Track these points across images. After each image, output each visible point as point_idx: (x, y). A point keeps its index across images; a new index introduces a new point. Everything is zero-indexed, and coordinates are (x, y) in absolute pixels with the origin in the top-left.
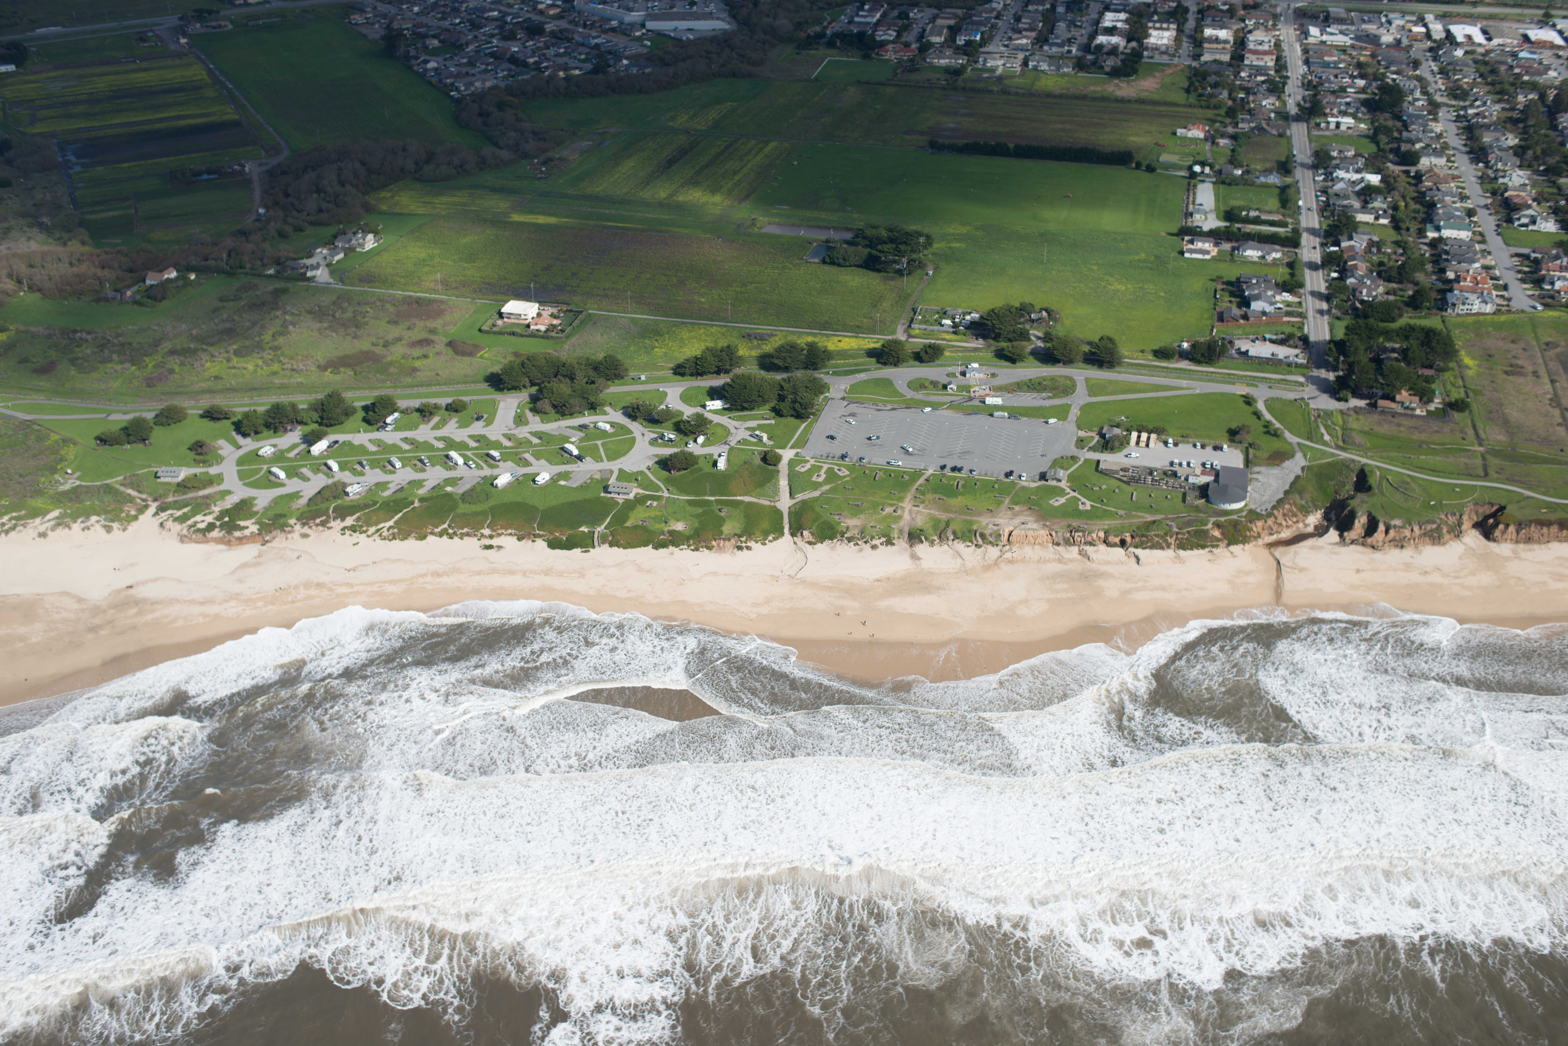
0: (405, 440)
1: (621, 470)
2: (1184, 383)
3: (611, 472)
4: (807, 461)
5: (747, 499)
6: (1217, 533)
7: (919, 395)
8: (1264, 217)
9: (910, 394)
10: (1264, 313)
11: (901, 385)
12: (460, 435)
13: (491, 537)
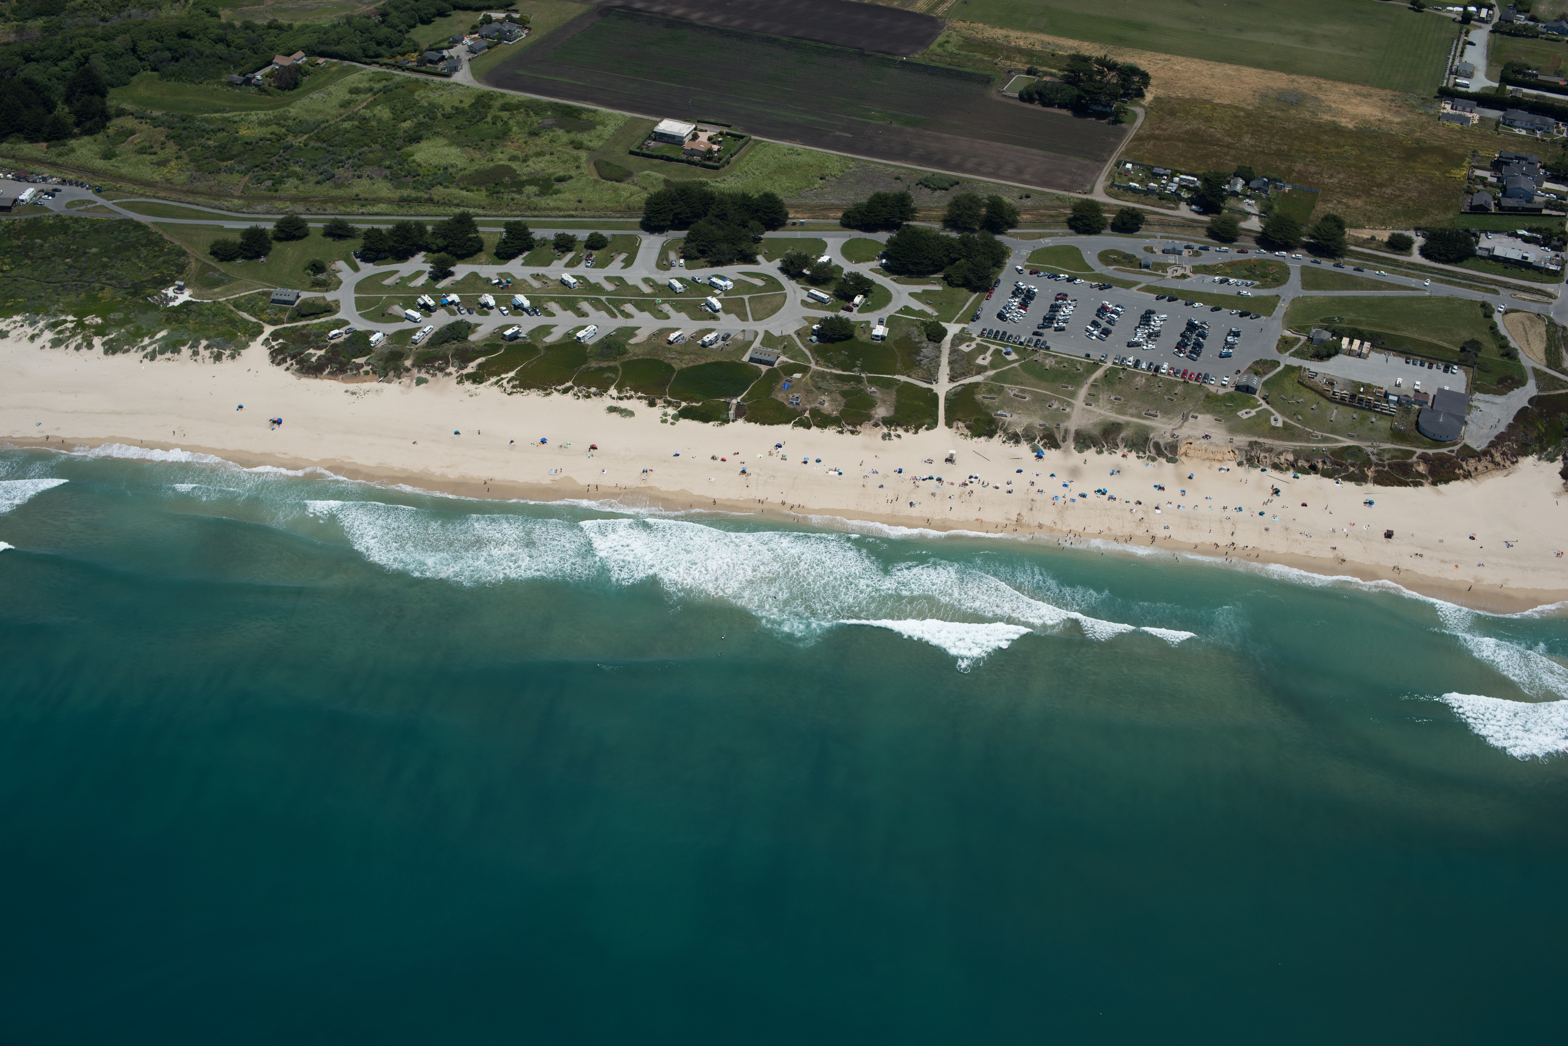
0: (536, 277)
1: (766, 332)
2: (1413, 282)
3: (756, 334)
4: (974, 339)
5: (903, 378)
6: (1422, 468)
7: (1110, 271)
8: (1546, 80)
9: (1100, 268)
11: (1090, 257)
12: (596, 276)
13: (620, 399)
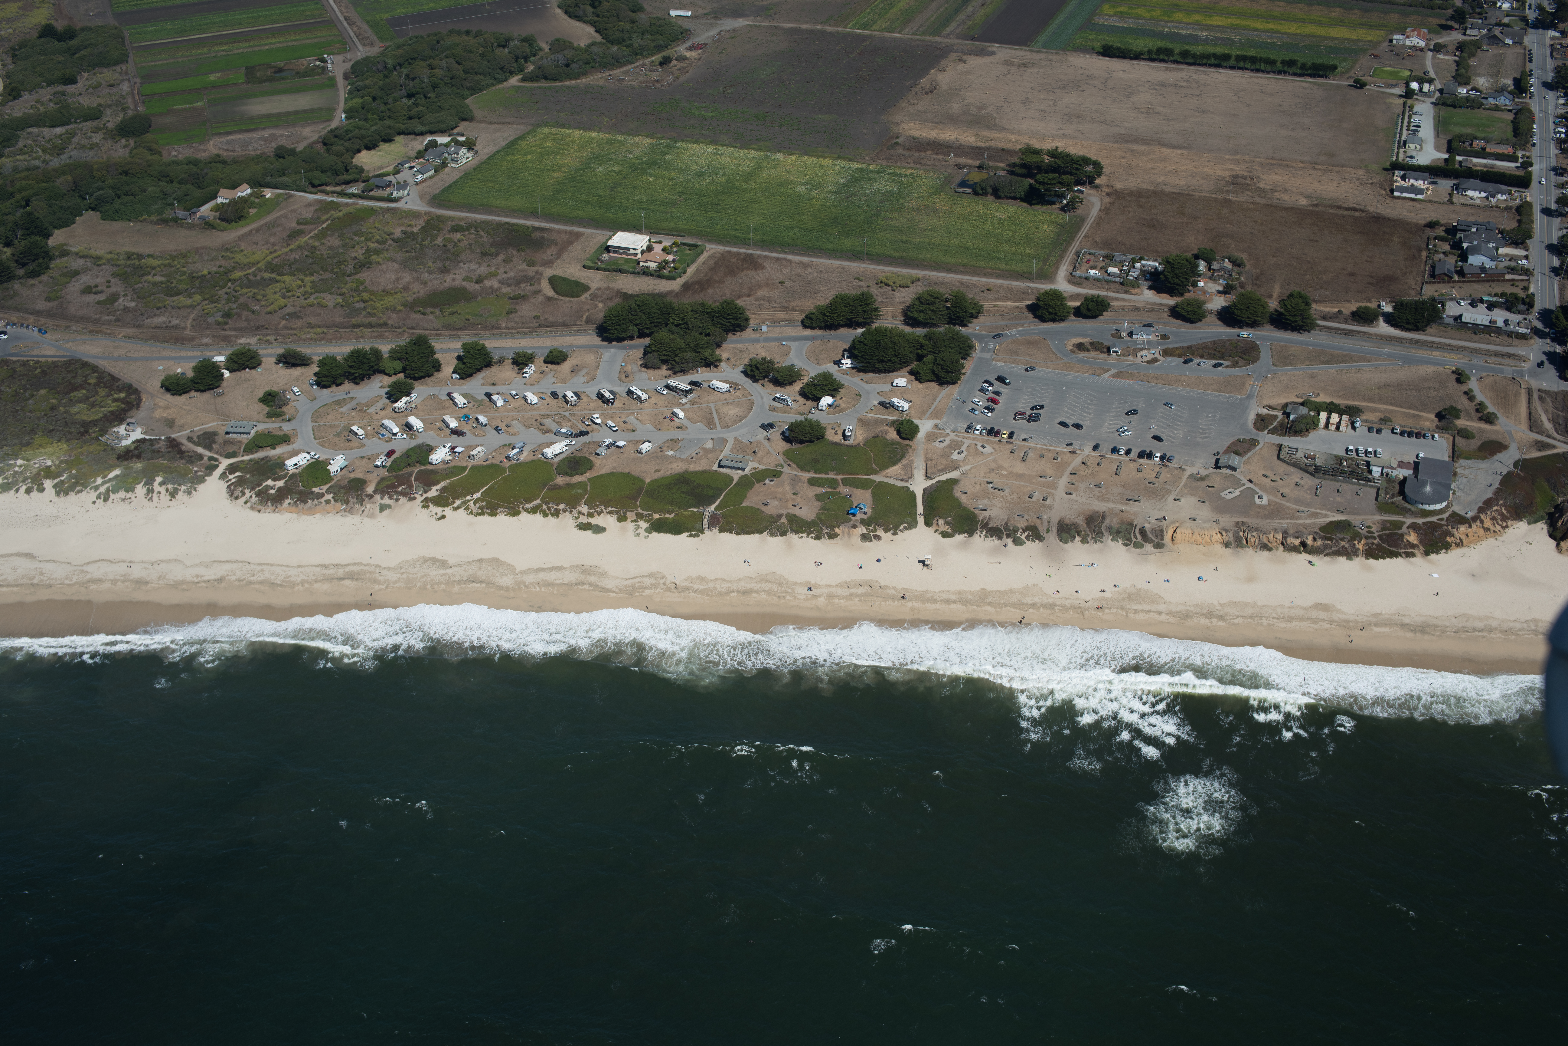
1: (735, 439)
3: (725, 441)
4: (947, 435)
5: (878, 478)
6: (1412, 538)
7: (1078, 359)
8: (1490, 149)
9: (1067, 357)
10: (1483, 269)
11: (1057, 345)
13: (590, 515)
